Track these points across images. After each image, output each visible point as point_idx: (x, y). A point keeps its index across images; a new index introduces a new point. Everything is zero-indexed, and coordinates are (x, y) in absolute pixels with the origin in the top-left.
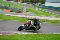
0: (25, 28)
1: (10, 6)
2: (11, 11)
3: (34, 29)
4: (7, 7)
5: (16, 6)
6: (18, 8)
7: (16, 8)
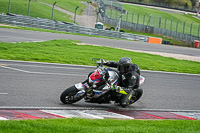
0: (85, 94)
1: (163, 26)
2: (164, 43)
3: (119, 98)
4: (152, 28)
5: (180, 26)
6: (187, 31)
7: (180, 30)
